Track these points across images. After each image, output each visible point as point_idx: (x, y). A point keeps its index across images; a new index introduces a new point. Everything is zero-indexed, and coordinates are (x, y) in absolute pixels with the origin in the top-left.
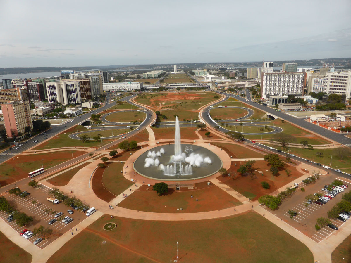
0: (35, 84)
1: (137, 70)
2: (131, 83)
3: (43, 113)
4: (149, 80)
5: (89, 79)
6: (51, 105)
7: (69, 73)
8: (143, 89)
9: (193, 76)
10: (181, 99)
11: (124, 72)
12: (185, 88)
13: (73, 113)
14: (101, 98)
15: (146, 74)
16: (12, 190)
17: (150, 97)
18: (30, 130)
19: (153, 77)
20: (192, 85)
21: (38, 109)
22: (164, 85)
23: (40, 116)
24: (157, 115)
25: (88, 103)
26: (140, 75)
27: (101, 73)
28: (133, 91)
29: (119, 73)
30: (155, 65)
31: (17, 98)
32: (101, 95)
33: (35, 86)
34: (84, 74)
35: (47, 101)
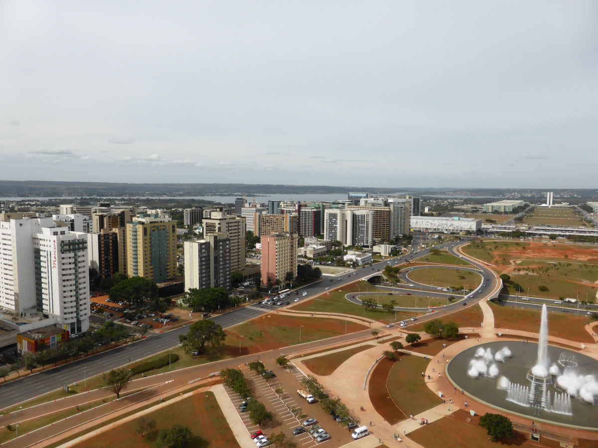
0: (310, 210)
1: (473, 197)
2: (459, 219)
3: (314, 255)
4: (493, 217)
5: (389, 209)
6: (327, 244)
7: (361, 197)
8: (480, 231)
9: (588, 214)
10: (556, 257)
11: (449, 200)
12: (569, 237)
13: (357, 260)
14: (404, 240)
15: (489, 206)
16: (253, 363)
17: (493, 247)
18: (293, 278)
19: (503, 210)
20: (585, 232)
21: (308, 248)
22: (523, 228)
23: (310, 259)
24: (504, 282)
25: (383, 246)
26: (478, 206)
27: (410, 200)
28: (461, 233)
29: (440, 201)
30: (509, 191)
31: (283, 229)
32: (405, 236)
33: (309, 214)
34: (383, 200)
35: (322, 237)
